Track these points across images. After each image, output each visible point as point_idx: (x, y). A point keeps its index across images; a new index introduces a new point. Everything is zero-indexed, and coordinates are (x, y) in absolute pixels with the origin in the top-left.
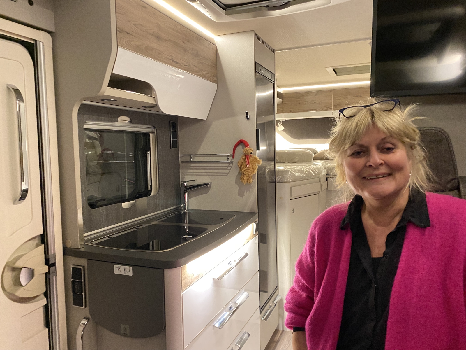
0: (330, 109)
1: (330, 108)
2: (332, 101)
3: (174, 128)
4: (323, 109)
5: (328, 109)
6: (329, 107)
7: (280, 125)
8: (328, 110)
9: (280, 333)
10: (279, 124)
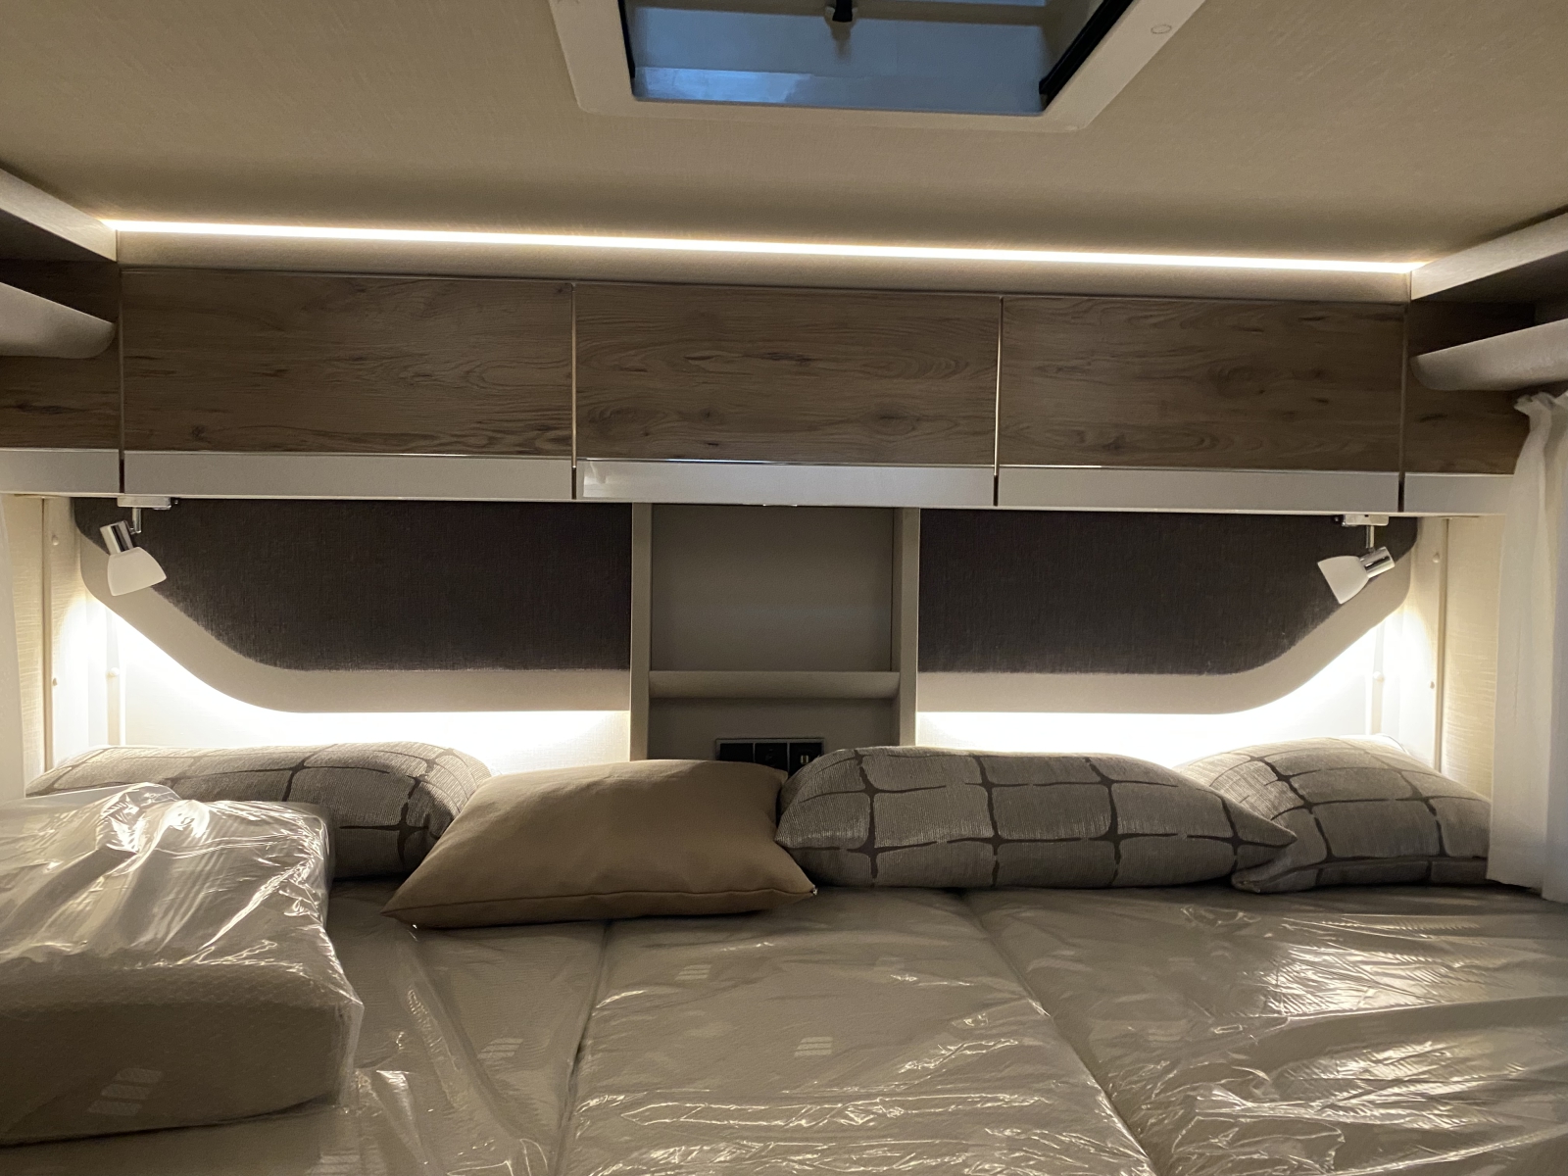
0: (549, 446)
1: (556, 440)
2: (570, 376)
4: (492, 441)
5: (539, 444)
6: (548, 429)
7: (123, 548)
8: (538, 452)
10: (107, 532)
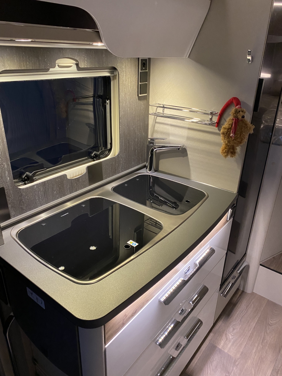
3: (144, 67)
9: (240, 293)
